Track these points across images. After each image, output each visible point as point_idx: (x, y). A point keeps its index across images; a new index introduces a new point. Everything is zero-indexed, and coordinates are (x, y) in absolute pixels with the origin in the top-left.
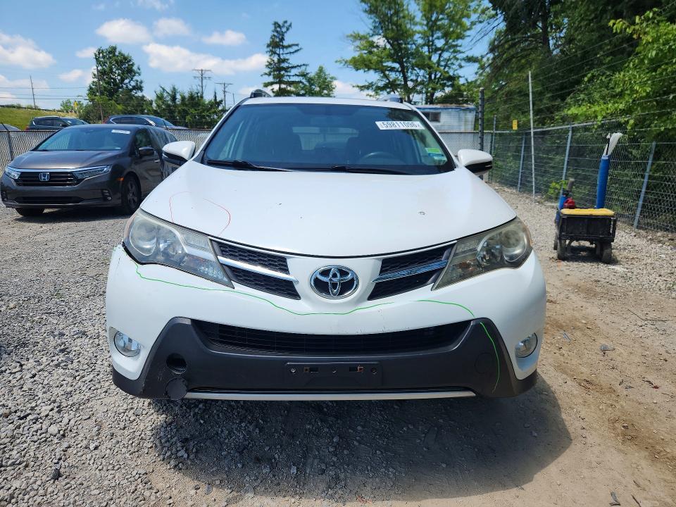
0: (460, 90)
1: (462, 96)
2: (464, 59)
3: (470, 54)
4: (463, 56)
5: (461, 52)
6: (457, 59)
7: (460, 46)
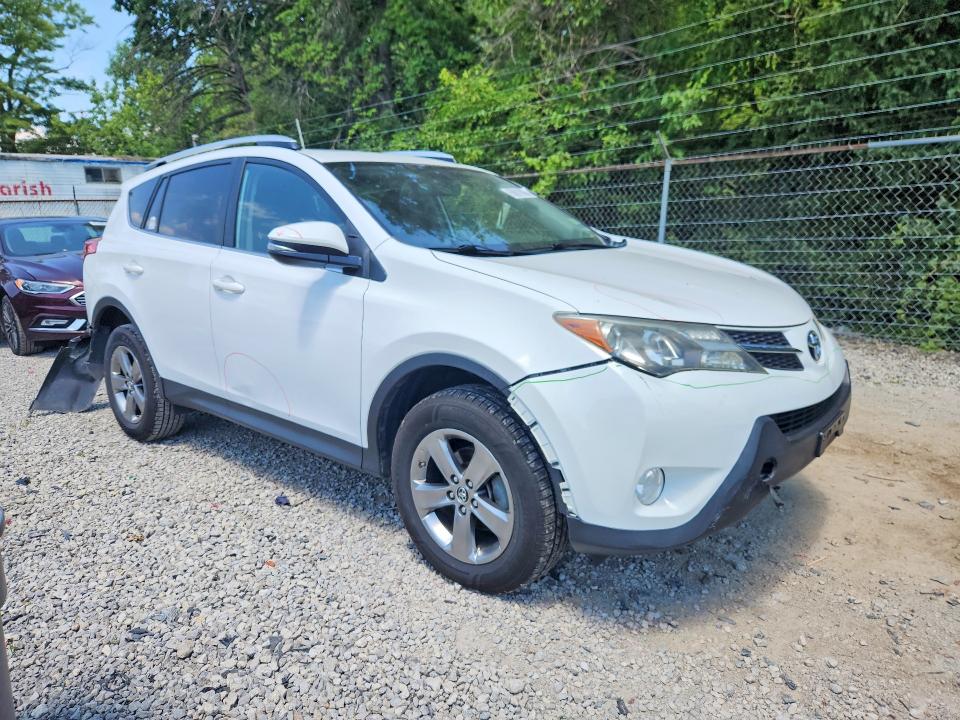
0: (64, 133)
1: (69, 140)
2: (58, 82)
3: (69, 75)
4: (58, 77)
5: (51, 71)
6: (46, 81)
7: (50, 61)
